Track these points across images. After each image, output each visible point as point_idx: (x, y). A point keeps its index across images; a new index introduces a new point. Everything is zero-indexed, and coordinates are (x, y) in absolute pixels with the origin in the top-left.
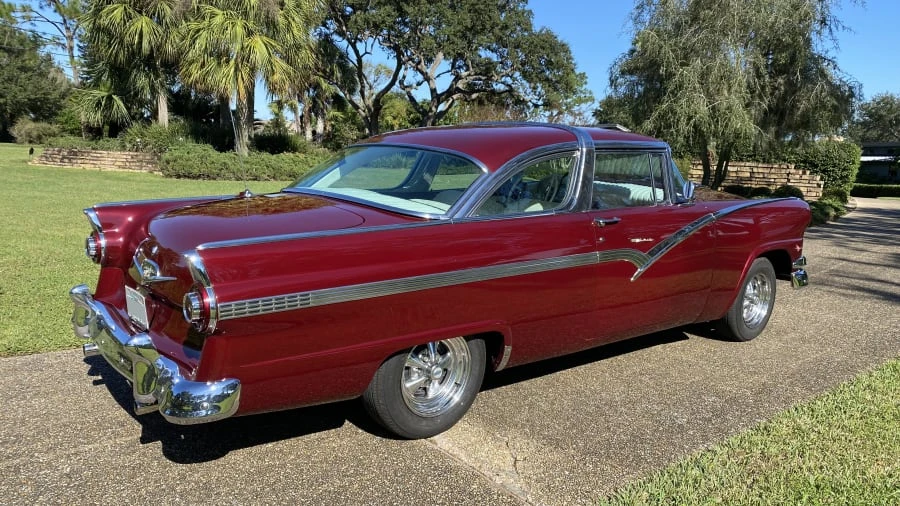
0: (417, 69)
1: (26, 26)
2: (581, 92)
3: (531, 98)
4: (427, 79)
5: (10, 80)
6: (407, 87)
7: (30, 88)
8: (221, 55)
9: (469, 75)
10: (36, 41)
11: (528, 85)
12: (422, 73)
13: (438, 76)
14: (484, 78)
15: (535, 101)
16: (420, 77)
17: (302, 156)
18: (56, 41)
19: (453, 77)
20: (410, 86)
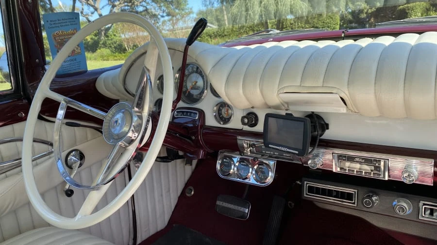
0: (88, 4)
2: (186, 9)
3: (158, 12)
4: (96, 9)
6: (86, 15)
9: (120, 4)
11: (156, 5)
12: (92, 6)
13: (103, 7)
14: (130, 4)
15: (161, 14)
16: (92, 9)
19: (111, 6)
20: (87, 14)
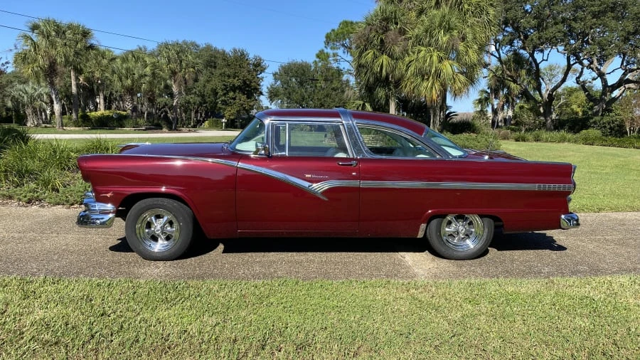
1: (335, 65)
5: (327, 96)
7: (337, 100)
8: (423, 75)
10: (339, 72)
17: (474, 135)
18: (349, 72)
